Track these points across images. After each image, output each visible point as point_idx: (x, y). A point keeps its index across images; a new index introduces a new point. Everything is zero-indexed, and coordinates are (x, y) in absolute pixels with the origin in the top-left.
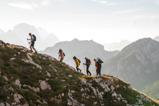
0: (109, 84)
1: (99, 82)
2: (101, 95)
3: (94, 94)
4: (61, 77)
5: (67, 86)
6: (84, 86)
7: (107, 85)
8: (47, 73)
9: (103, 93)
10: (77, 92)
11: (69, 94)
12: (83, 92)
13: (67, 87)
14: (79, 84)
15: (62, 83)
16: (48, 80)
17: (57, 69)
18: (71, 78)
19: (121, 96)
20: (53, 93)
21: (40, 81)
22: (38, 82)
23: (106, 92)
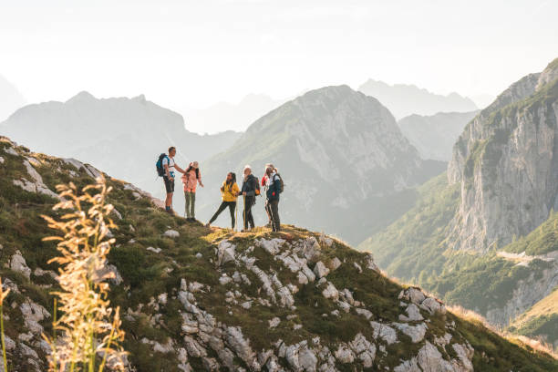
0: (308, 257)
1: (278, 251)
2: (287, 294)
3: (264, 291)
4: (146, 239)
5: (175, 268)
6: (229, 267)
7: (305, 260)
9: (295, 289)
11: (183, 295)
12: (229, 287)
13: (175, 272)
14: (211, 261)
15: (155, 259)
18: (176, 239)
19: (349, 295)
20: (129, 294)
23: (304, 285)
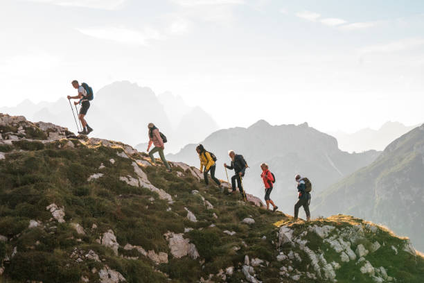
0: (353, 241)
1: (327, 235)
2: (331, 269)
3: (312, 267)
4: (224, 224)
5: (242, 247)
6: (286, 247)
7: (349, 242)
8: (187, 212)
9: (337, 265)
10: (268, 263)
11: (246, 268)
12: (283, 263)
13: (242, 250)
14: (273, 242)
15: (230, 239)
16: (190, 231)
17: (213, 203)
18: (251, 225)
19: (383, 271)
20: (203, 267)
21: (169, 233)
22: (165, 237)
23: (345, 262)
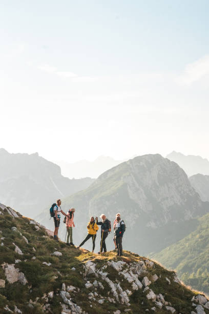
0: (139, 273)
1: (121, 269)
2: (125, 295)
3: (112, 293)
4: (42, 257)
5: (59, 276)
6: (91, 277)
7: (137, 275)
8: (15, 247)
9: (130, 293)
10: (79, 289)
11: (63, 293)
12: (91, 290)
13: (59, 279)
14: (81, 273)
15: (47, 270)
16: (19, 263)
19: (162, 297)
20: (31, 291)
21: (5, 264)
22: (2, 267)
23: (135, 290)
